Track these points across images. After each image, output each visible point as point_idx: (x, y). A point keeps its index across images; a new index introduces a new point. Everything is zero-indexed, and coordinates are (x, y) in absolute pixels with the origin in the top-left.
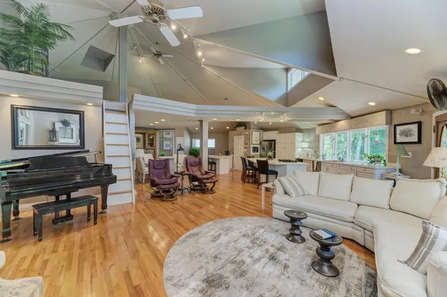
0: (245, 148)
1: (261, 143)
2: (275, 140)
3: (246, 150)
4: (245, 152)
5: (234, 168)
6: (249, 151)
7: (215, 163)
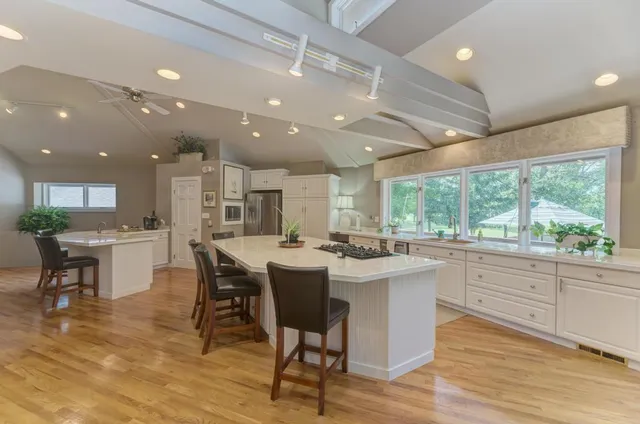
0: (205, 209)
1: (245, 197)
2: (280, 192)
3: (206, 215)
4: (204, 221)
5: (174, 264)
6: (216, 218)
7: (94, 262)
